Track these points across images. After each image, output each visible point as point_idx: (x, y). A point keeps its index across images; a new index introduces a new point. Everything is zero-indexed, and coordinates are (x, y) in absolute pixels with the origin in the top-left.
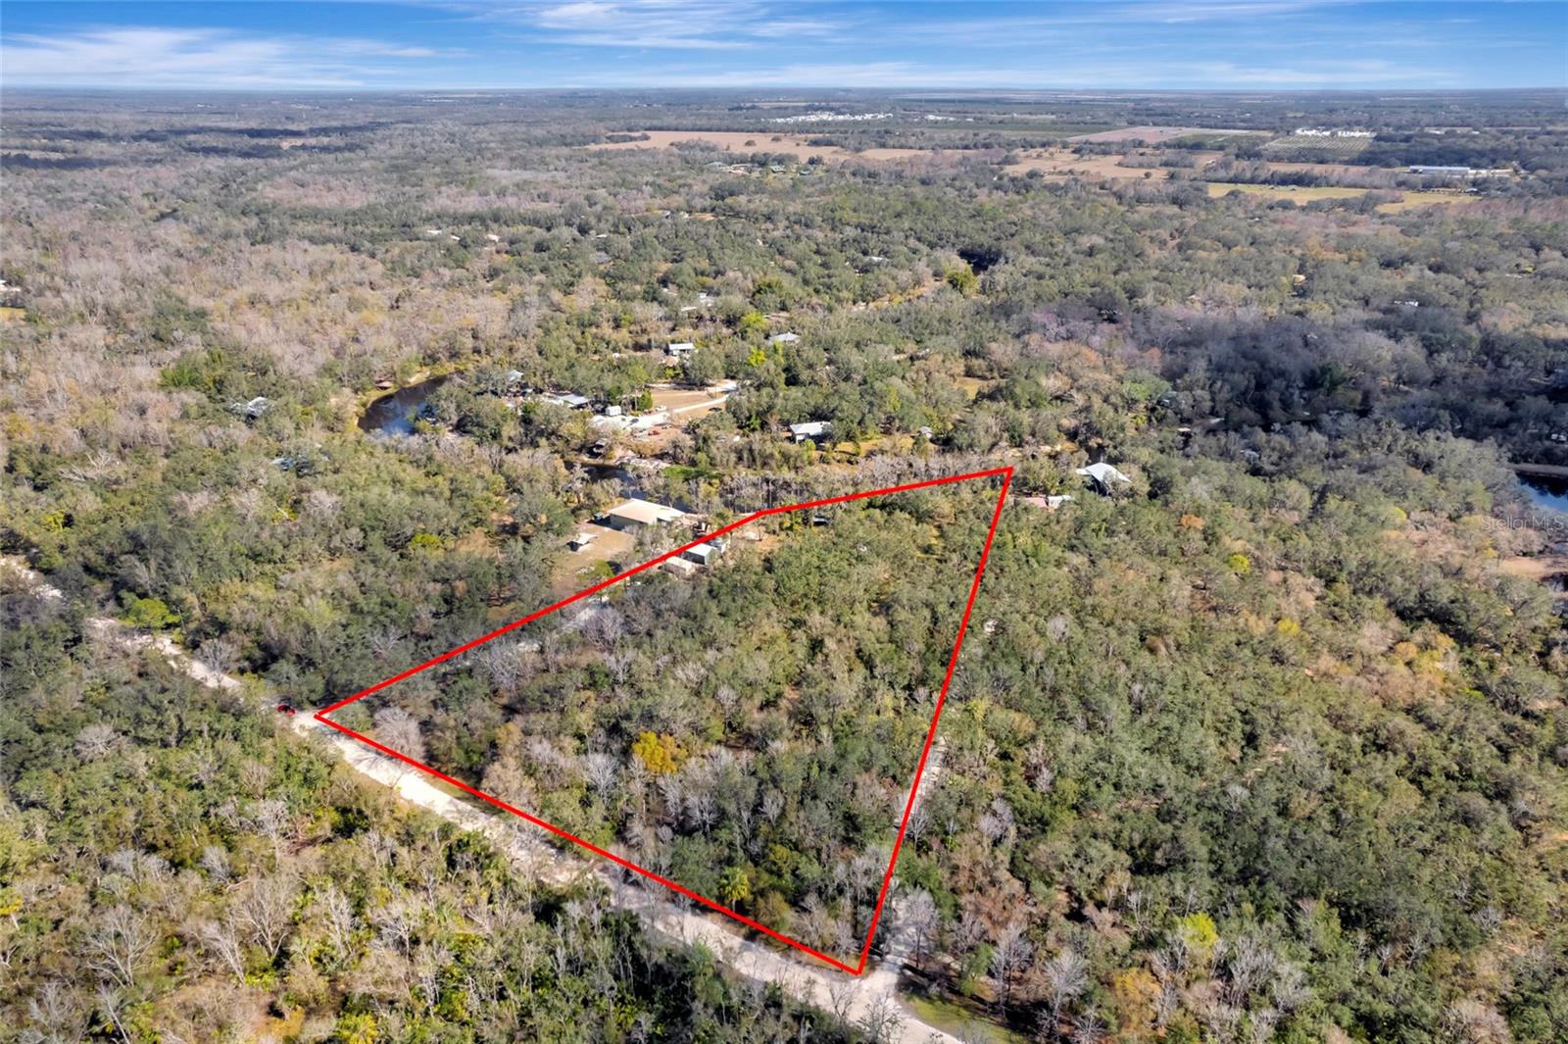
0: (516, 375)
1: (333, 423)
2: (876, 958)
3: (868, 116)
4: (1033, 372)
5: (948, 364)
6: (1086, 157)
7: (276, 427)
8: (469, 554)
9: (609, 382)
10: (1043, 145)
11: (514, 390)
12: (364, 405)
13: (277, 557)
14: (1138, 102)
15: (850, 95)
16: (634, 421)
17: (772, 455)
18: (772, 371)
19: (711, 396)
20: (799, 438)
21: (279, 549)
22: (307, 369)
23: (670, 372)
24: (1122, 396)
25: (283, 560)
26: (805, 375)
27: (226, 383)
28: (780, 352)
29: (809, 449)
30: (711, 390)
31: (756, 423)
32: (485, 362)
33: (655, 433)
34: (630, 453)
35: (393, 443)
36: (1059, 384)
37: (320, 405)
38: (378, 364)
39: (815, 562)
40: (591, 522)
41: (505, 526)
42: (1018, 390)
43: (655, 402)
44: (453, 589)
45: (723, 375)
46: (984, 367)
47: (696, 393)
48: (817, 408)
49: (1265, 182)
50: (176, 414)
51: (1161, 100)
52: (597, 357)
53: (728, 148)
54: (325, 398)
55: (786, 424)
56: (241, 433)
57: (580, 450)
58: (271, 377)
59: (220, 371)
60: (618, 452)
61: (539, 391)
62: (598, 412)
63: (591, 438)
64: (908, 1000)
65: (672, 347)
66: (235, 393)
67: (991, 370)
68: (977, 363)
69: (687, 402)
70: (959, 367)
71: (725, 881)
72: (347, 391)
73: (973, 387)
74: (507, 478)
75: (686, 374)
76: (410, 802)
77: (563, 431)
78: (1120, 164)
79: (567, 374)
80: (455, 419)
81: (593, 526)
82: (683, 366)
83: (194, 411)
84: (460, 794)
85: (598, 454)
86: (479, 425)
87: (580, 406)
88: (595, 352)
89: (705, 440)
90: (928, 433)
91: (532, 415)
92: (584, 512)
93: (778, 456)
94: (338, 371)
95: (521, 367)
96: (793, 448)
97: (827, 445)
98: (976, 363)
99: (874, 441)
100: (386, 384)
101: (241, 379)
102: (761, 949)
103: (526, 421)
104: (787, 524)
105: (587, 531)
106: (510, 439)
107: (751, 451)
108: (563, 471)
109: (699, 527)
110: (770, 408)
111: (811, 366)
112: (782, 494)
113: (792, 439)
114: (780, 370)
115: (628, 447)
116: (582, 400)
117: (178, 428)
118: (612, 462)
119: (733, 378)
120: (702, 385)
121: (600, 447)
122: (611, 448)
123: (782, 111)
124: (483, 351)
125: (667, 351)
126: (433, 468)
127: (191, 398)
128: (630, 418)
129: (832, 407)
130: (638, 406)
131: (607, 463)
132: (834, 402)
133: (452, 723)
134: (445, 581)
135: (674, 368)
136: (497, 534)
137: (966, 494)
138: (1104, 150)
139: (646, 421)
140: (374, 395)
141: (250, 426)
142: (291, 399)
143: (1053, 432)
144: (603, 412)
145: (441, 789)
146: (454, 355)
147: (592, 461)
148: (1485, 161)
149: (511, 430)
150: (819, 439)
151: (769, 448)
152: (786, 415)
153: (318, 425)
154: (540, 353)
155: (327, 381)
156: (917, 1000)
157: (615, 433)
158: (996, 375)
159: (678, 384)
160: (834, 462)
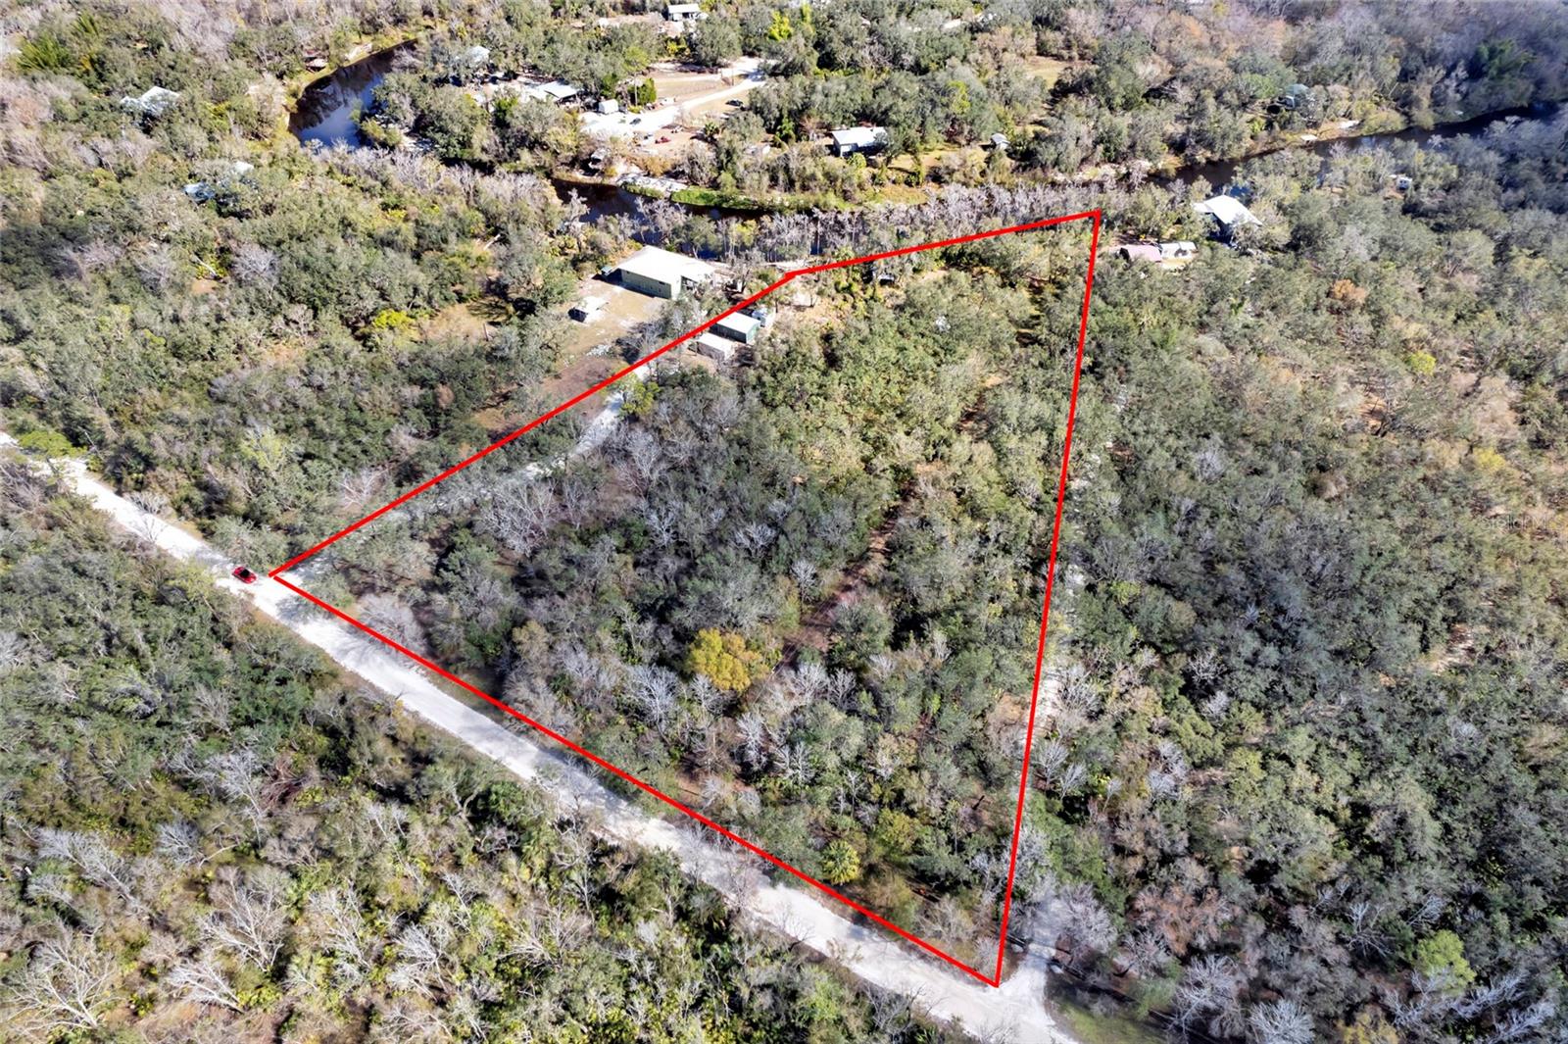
0: (481, 53)
1: (256, 128)
2: (1018, 948)
4: (1127, 55)
5: (1018, 38)
7: (182, 138)
8: (449, 338)
9: (600, 64)
11: (481, 73)
12: (294, 95)
13: (204, 351)
16: (636, 121)
17: (813, 177)
18: (802, 49)
19: (727, 82)
20: (844, 149)
21: (207, 337)
22: (214, 44)
23: (673, 47)
24: (1238, 92)
25: (212, 354)
26: (843, 57)
27: (108, 65)
28: (809, 18)
29: (859, 166)
30: (726, 72)
31: (788, 126)
32: (441, 29)
33: (664, 140)
34: (635, 169)
35: (336, 160)
36: (1157, 71)
37: (235, 102)
38: (304, 35)
39: (893, 355)
40: (597, 277)
41: (490, 283)
42: (1112, 84)
43: (659, 91)
44: (436, 397)
45: (739, 51)
46: (1061, 44)
47: (707, 77)
48: (864, 107)
50: (46, 115)
52: (579, 23)
54: (242, 90)
55: (827, 130)
56: (138, 146)
57: (572, 164)
58: (166, 54)
59: (97, 47)
60: (620, 168)
61: (511, 76)
62: (588, 107)
63: (585, 149)
64: (1062, 1010)
65: (672, 8)
66: (121, 81)
67: (1069, 47)
68: (1053, 38)
69: (698, 90)
70: (1029, 44)
71: (831, 863)
72: (269, 77)
73: (1051, 72)
74: (485, 212)
75: (693, 49)
76: (415, 714)
77: (550, 140)
79: (545, 53)
80: (411, 119)
81: (600, 284)
82: (689, 40)
83: (70, 110)
84: (476, 700)
85: (596, 171)
86: (442, 130)
87: (566, 100)
88: (578, 15)
89: (729, 153)
90: (1003, 142)
91: (508, 118)
92: (588, 264)
93: (820, 175)
94: (253, 47)
95: (485, 40)
96: (836, 163)
97: (880, 159)
98: (1050, 36)
99: (936, 154)
100: (318, 63)
101: (127, 61)
102: (875, 937)
103: (500, 122)
104: (844, 284)
105: (595, 293)
106: (484, 149)
107: (787, 169)
108: (556, 201)
109: (734, 286)
110: (806, 107)
111: (848, 41)
112: (833, 238)
113: (834, 150)
114: (810, 47)
115: (631, 160)
116: (568, 91)
117: (53, 138)
118: (612, 181)
119: (751, 55)
120: (714, 65)
121: (596, 161)
122: (610, 162)
124: (436, 12)
125: (666, 15)
126: (392, 200)
127: (63, 89)
128: (631, 116)
129: (884, 106)
130: (638, 99)
131: (607, 182)
132: (886, 99)
133: (456, 614)
134: (423, 383)
135: (677, 41)
136: (482, 296)
137: (1067, 243)
139: (652, 121)
140: (305, 79)
141: (147, 131)
142: (197, 94)
143: (1157, 144)
144: (595, 108)
145: (451, 694)
146: (400, 20)
147: (587, 180)
149: (484, 138)
150: (869, 151)
151: (810, 165)
152: (827, 118)
153: (238, 132)
154: (508, 19)
155: (241, 63)
156: (1072, 1011)
157: (614, 140)
158: (1075, 53)
159: (684, 64)
160: (889, 184)
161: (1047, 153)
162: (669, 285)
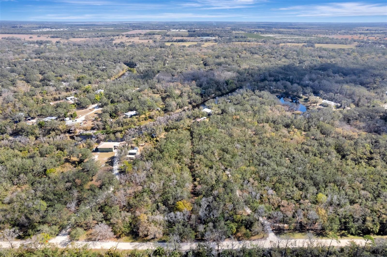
0: (22, 114)
3: (62, 29)
6: (130, 38)
9: (61, 111)
10: (118, 35)
14: (130, 24)
15: (49, 23)
18: (107, 100)
19: (91, 110)
20: (129, 116)
26: (116, 100)
33: (85, 123)
34: (82, 130)
36: (178, 92)
40: (92, 152)
43: (76, 115)
46: (157, 91)
49: (175, 42)
51: (136, 24)
53: (25, 39)
55: (123, 113)
60: (78, 131)
62: (62, 120)
63: (68, 128)
65: (68, 98)
69: (85, 113)
70: (151, 92)
73: (158, 96)
78: (139, 39)
81: (94, 153)
82: (76, 103)
85: (72, 133)
87: (56, 120)
88: (44, 103)
90: (159, 109)
97: (138, 117)
98: (154, 90)
99: (148, 113)
103: (41, 127)
105: (94, 155)
111: (116, 97)
115: (80, 129)
116: (54, 118)
118: (77, 134)
120: (85, 107)
121: (72, 130)
122: (75, 130)
123: (33, 28)
125: (67, 100)
128: (74, 120)
130: (73, 116)
135: (73, 104)
138: (134, 36)
139: (79, 120)
143: (187, 103)
144: (64, 120)
147: (71, 135)
148: (212, 36)
150: (135, 116)
156: (281, 236)
157: (73, 125)
158: (160, 92)
159: (77, 108)
160: (141, 121)
161: (170, 109)
162: (112, 148)
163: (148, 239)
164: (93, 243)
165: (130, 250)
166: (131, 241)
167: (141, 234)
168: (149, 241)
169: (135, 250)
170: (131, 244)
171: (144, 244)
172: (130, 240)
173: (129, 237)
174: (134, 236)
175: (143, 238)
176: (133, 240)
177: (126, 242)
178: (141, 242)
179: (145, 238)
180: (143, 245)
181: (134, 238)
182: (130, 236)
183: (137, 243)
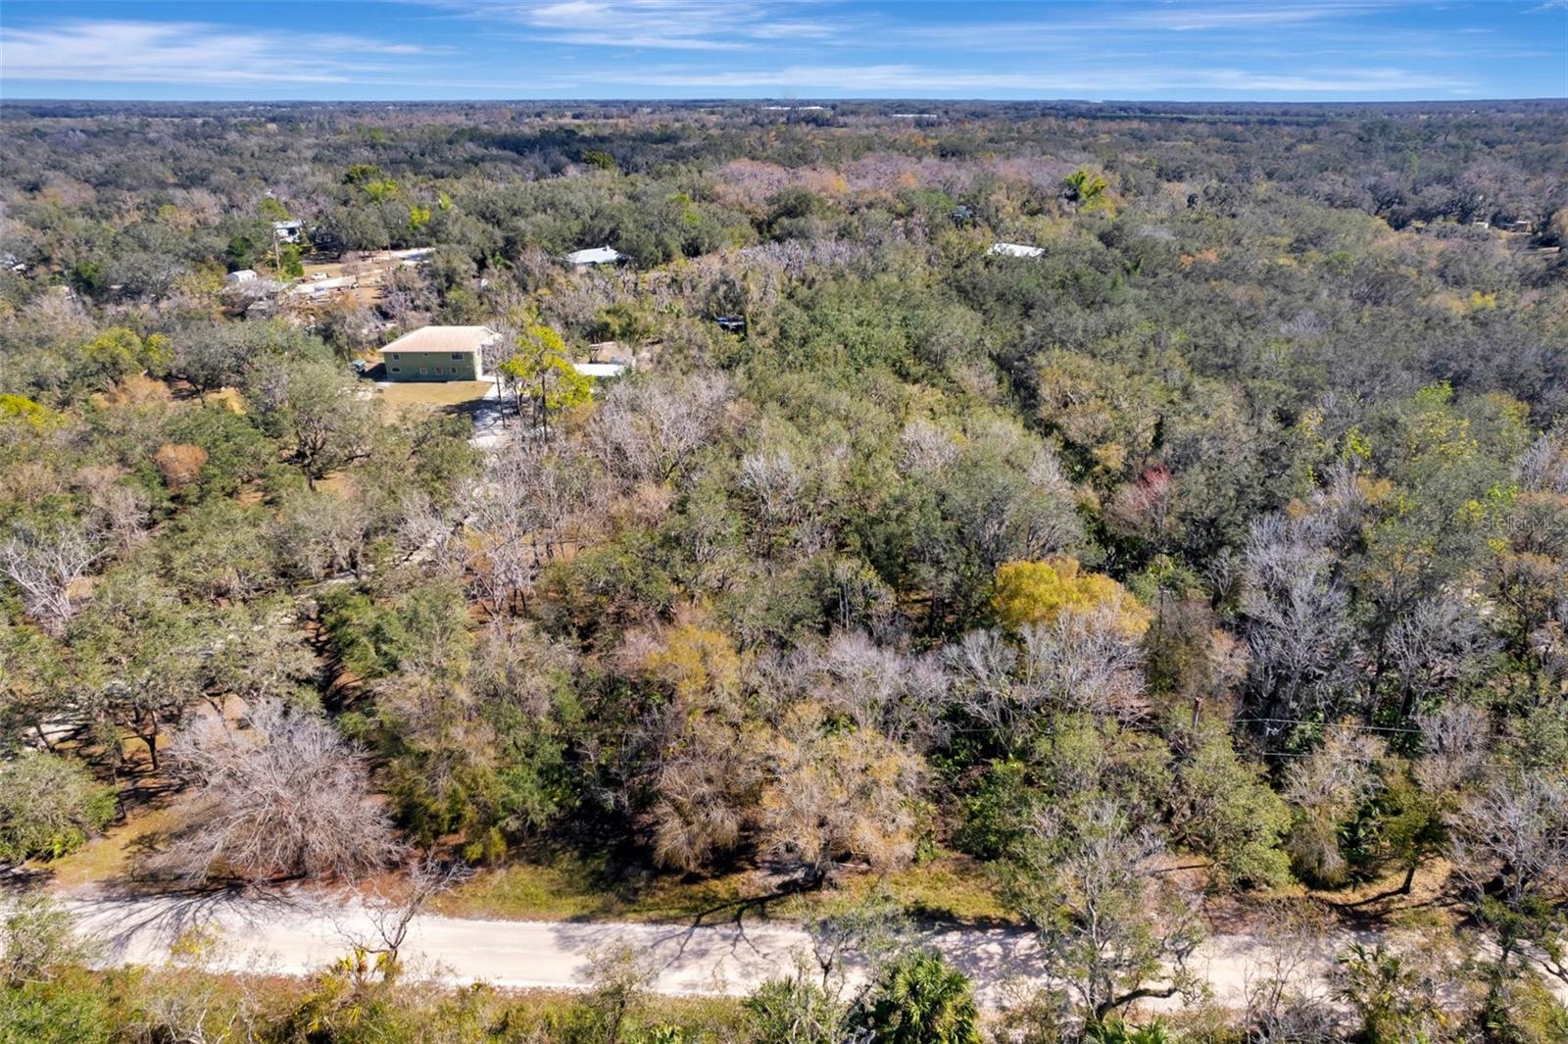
33: (341, 294)
119: (397, 248)
130: (282, 269)
162: (469, 355)
163: (743, 892)
164: (180, 913)
165: (558, 998)
166: (570, 906)
167: (672, 837)
168: (764, 917)
169: (617, 996)
170: (566, 942)
171: (712, 937)
172: (558, 894)
173: (555, 873)
174: (600, 864)
175: (692, 879)
176: (595, 902)
177: (513, 916)
178: (676, 920)
179: (720, 887)
180: (702, 954)
181: (599, 882)
182: (566, 860)
183: (635, 931)
